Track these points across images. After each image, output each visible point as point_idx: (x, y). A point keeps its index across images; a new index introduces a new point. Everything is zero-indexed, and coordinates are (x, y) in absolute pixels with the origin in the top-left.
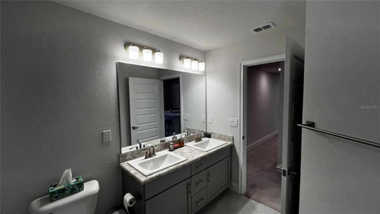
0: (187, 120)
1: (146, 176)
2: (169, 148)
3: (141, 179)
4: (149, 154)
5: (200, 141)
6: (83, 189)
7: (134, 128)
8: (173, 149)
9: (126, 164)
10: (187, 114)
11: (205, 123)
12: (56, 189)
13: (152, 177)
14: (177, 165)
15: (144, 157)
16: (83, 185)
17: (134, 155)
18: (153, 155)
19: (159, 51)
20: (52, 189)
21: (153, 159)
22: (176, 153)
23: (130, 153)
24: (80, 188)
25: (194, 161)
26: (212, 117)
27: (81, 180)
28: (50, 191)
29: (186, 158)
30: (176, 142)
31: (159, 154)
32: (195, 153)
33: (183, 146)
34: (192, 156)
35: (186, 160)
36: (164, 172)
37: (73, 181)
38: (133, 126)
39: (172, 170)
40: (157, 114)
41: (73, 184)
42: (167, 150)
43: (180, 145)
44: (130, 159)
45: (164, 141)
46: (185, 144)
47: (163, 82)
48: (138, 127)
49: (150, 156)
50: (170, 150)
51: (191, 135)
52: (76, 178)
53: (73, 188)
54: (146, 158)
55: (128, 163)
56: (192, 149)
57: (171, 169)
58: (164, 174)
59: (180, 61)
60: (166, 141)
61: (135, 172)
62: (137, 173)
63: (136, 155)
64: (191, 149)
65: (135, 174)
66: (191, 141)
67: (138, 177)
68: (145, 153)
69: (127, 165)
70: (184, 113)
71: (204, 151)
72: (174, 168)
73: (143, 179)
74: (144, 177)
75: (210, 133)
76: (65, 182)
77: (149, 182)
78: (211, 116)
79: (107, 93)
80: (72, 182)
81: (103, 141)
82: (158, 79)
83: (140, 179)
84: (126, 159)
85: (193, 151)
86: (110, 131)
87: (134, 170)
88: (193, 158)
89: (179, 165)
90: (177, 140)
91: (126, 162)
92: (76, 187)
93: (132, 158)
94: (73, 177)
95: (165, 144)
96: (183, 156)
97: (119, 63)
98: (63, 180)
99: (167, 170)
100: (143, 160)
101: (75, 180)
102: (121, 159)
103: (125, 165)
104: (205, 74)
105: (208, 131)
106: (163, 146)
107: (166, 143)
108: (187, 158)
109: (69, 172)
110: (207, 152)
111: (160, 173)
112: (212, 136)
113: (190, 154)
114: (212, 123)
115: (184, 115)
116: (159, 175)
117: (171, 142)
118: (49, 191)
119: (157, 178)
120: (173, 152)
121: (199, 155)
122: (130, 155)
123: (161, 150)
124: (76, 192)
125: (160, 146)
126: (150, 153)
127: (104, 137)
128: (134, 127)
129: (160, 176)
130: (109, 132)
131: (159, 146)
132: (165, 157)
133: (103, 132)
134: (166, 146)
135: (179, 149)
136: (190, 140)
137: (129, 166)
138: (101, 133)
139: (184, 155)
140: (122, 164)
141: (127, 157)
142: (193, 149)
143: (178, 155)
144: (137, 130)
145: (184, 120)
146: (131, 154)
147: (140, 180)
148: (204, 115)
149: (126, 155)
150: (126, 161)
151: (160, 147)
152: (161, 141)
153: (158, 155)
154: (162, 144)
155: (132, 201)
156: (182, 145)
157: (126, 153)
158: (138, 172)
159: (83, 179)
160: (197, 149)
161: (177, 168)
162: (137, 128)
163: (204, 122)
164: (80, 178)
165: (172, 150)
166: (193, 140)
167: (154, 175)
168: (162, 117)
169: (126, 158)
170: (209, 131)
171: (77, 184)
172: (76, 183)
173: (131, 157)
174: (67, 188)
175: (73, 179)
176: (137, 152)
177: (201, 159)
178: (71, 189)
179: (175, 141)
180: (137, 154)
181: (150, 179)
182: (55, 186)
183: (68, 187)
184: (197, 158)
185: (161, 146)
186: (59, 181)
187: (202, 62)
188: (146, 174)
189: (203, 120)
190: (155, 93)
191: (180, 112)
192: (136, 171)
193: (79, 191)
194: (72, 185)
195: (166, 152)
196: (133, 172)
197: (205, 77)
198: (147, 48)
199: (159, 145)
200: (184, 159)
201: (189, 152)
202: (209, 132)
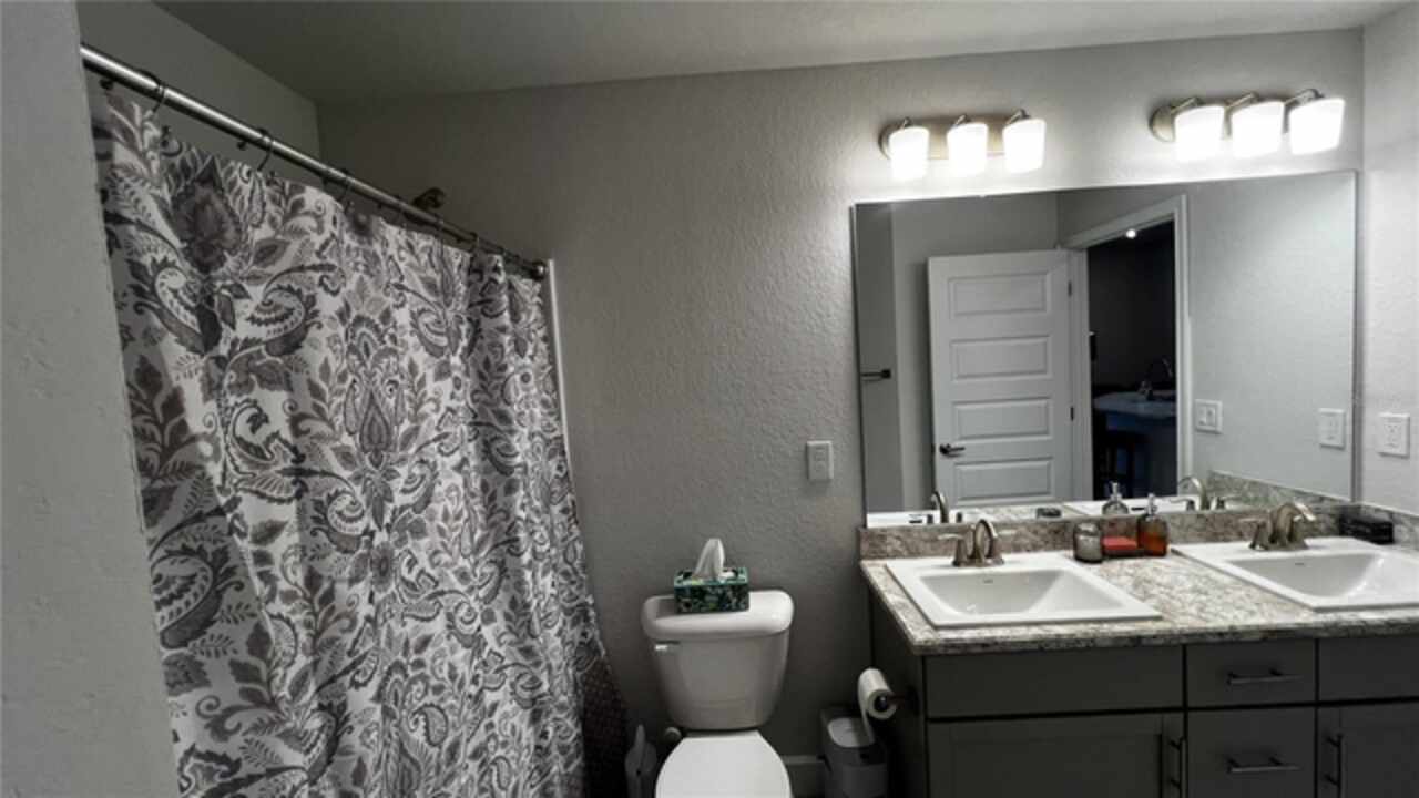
0: (1216, 433)
1: (937, 628)
2: (1076, 546)
3: (913, 633)
4: (970, 552)
5: (1284, 547)
6: (746, 607)
7: (945, 451)
8: (1098, 555)
9: (878, 565)
10: (1220, 404)
11: (1347, 456)
12: (686, 583)
13: (957, 639)
14: (1092, 626)
15: (950, 560)
16: (745, 595)
17: (910, 544)
18: (989, 561)
19: (1025, 116)
20: (679, 582)
21: (984, 575)
22: (1109, 576)
23: (896, 534)
24: (739, 599)
25: (1211, 639)
26: (1409, 420)
27: (744, 577)
28: (676, 585)
29: (1156, 608)
30: (1121, 527)
31: (1016, 563)
32: (1229, 599)
33: (1162, 554)
34: (1201, 610)
35: (1158, 619)
36: (1016, 634)
37: (725, 576)
38: (945, 445)
39: (1058, 639)
40: (1050, 402)
41: (722, 582)
42: (1064, 552)
43: (1140, 546)
44: (896, 555)
45: (1057, 513)
46: (1170, 547)
47: (1084, 255)
48: (962, 449)
49: (974, 558)
50: (1079, 559)
51: (1228, 506)
52: (733, 571)
53: (724, 594)
54: (957, 564)
55: (886, 567)
56: (1214, 575)
57: (1058, 635)
58: (1014, 643)
59: (1154, 133)
60: (1065, 515)
61: (900, 603)
62: (907, 607)
63: (922, 546)
64: (1207, 577)
65: (900, 609)
66: (1226, 540)
67: (904, 620)
68: (954, 545)
69: (881, 573)
70: (1195, 396)
71: (1304, 606)
72: (1073, 635)
73: (919, 634)
74: (927, 627)
75: (1386, 518)
76: (707, 572)
77: (941, 651)
78: (1405, 416)
79: (820, 316)
80: (722, 578)
81: (807, 474)
82: (1059, 247)
83: (910, 629)
84: (883, 552)
85: (1223, 587)
86: (829, 442)
87: (896, 594)
88: (1207, 620)
89: (1106, 628)
90: (1128, 520)
91: (881, 562)
92: (730, 593)
93: (905, 553)
94: (726, 564)
95: (1055, 528)
96: (1146, 596)
97: (858, 206)
98: (704, 566)
99: (1035, 631)
100: (946, 567)
101: (730, 574)
102: (865, 547)
103: (875, 570)
104: (1352, 162)
105: (1365, 503)
106: (1043, 531)
107: (1066, 523)
108: (1164, 611)
109: (717, 549)
110: (1319, 610)
111: (999, 633)
112: (1400, 532)
113: (1190, 597)
114: (1405, 457)
115: (1194, 405)
116: (987, 639)
117: (1089, 520)
118: (672, 582)
119: (979, 650)
120: (1096, 567)
121: (1252, 613)
122: (898, 538)
123: (1035, 548)
124: (730, 610)
125: (1028, 528)
126: (976, 549)
127: (812, 462)
128: (948, 446)
129: (997, 649)
130: (827, 446)
131: (1023, 529)
132: (1047, 578)
133: (807, 447)
134: (1061, 535)
135: (1131, 562)
136: (1216, 529)
137: (888, 576)
138: (803, 448)
139: (1151, 596)
140: (866, 563)
141: (886, 545)
142: (1226, 580)
143: (1120, 586)
144: (955, 460)
145: (1197, 430)
146: (901, 535)
147: (909, 633)
148: (1343, 411)
149: (882, 535)
150: (881, 558)
151: (1030, 535)
152: (1040, 512)
153: (1012, 562)
154: (1043, 525)
155: (883, 699)
156: (1154, 547)
157: (883, 530)
158: (911, 606)
159: (749, 576)
160: (1248, 583)
161: (1092, 640)
162: (958, 452)
163: (1340, 449)
164: (742, 572)
165: (1087, 557)
166: (1241, 537)
167: (968, 635)
168: (1077, 413)
169: (884, 548)
170: (1376, 502)
171: (733, 587)
172: (731, 582)
173: (901, 546)
174: (709, 589)
175: (725, 571)
176: (926, 536)
177: (1264, 639)
178: (717, 595)
179: (1112, 524)
180: (926, 541)
181: (949, 644)
182: (687, 576)
183: (713, 587)
184: (1232, 627)
185: (1035, 532)
186: (695, 564)
187: (1318, 96)
188: (937, 622)
189: (1331, 438)
190: (1043, 309)
191: (1173, 399)
192: (907, 601)
193: (738, 608)
194: (722, 586)
195: (1057, 560)
196: (892, 598)
197: (1353, 183)
198: (968, 120)
199: (1024, 523)
200: (1146, 609)
201: (1189, 585)
202: (1377, 510)
